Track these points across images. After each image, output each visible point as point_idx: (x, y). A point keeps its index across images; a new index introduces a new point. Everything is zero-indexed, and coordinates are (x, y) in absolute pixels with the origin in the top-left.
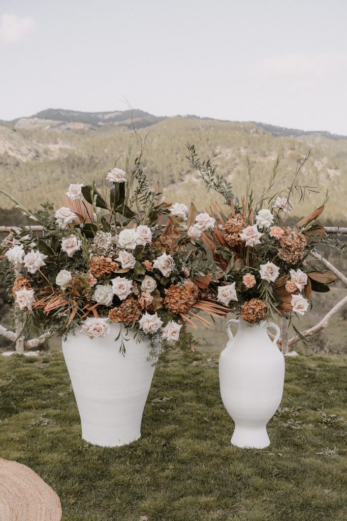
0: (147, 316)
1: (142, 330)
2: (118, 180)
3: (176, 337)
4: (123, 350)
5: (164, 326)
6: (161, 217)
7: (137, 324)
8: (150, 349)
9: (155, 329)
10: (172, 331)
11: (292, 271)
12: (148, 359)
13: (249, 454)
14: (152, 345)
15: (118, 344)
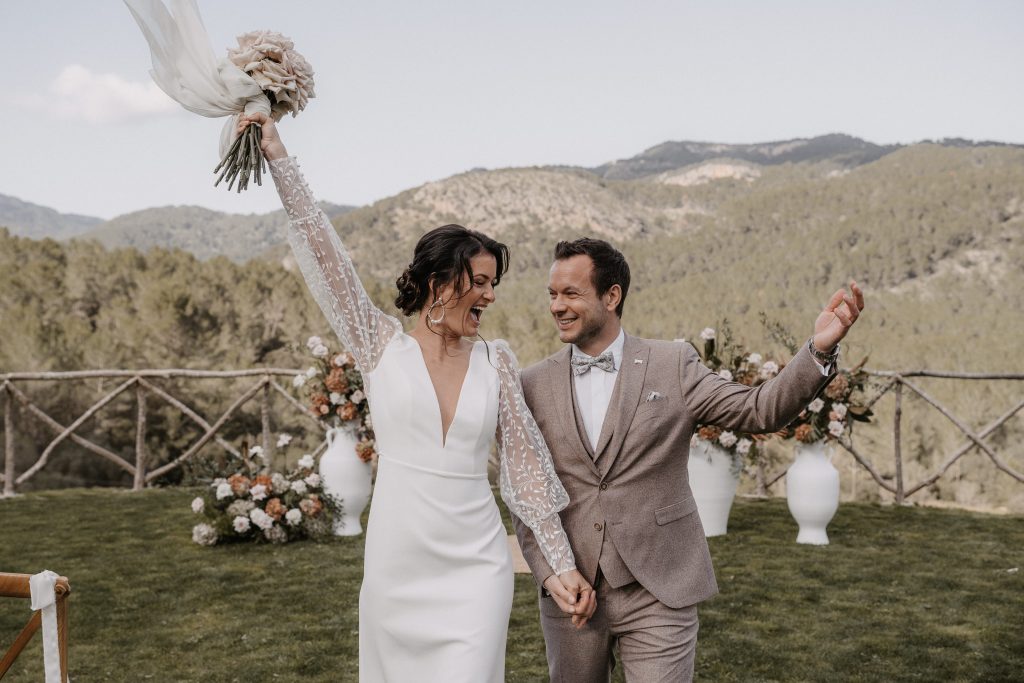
0: (725, 434)
1: (721, 445)
2: (709, 338)
3: (747, 450)
4: (710, 460)
5: (738, 441)
6: (743, 364)
7: (718, 440)
8: (731, 462)
9: (730, 444)
10: (744, 445)
11: (834, 405)
12: (730, 470)
13: (809, 548)
14: (733, 459)
15: (707, 457)
